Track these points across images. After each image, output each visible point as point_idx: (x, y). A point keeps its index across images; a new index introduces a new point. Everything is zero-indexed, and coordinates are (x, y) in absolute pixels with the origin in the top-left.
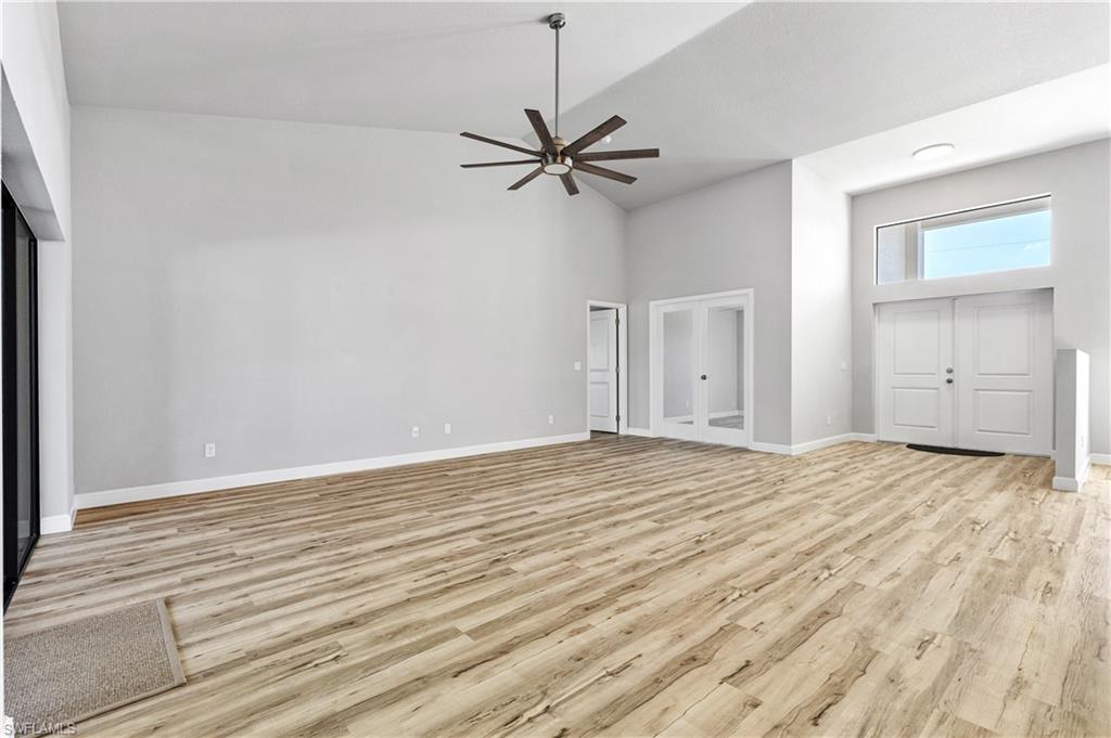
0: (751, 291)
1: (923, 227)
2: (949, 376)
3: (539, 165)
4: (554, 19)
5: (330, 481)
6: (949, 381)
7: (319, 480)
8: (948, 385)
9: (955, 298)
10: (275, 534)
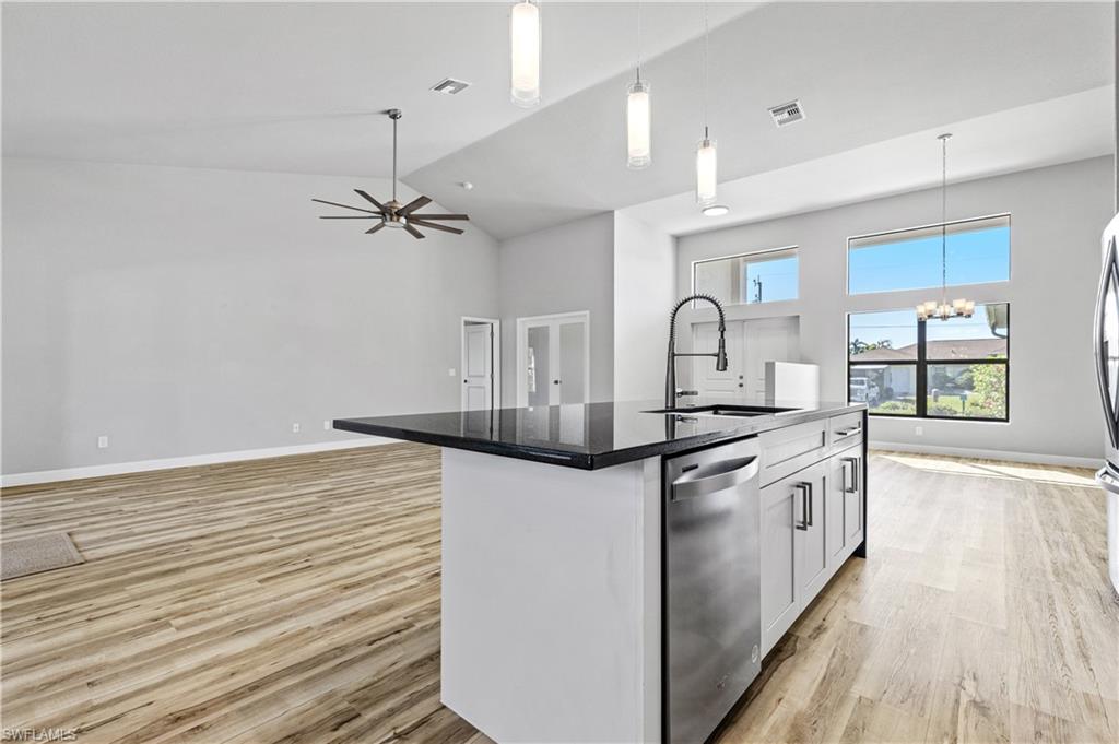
0: (587, 312)
1: (746, 261)
2: (741, 381)
3: (380, 221)
4: (392, 113)
5: (212, 467)
6: (741, 385)
7: (203, 467)
8: (740, 388)
9: (744, 321)
10: (156, 499)
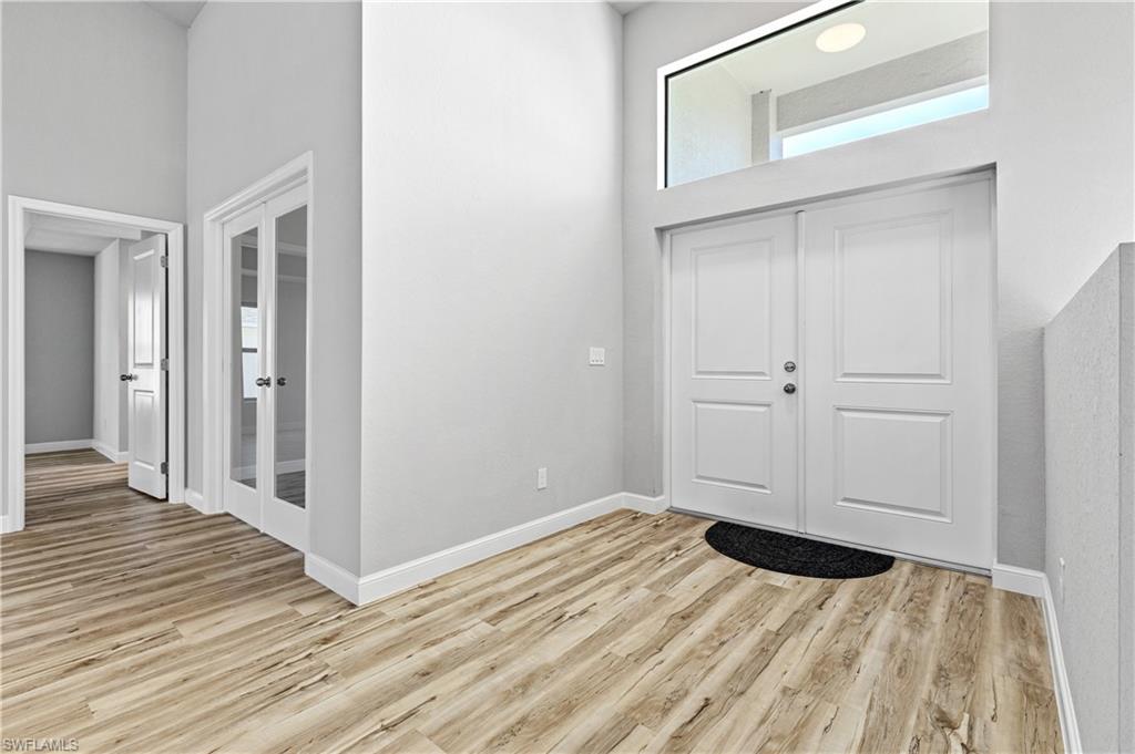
2: (789, 379)
6: (790, 390)
8: (787, 395)
9: (799, 209)
